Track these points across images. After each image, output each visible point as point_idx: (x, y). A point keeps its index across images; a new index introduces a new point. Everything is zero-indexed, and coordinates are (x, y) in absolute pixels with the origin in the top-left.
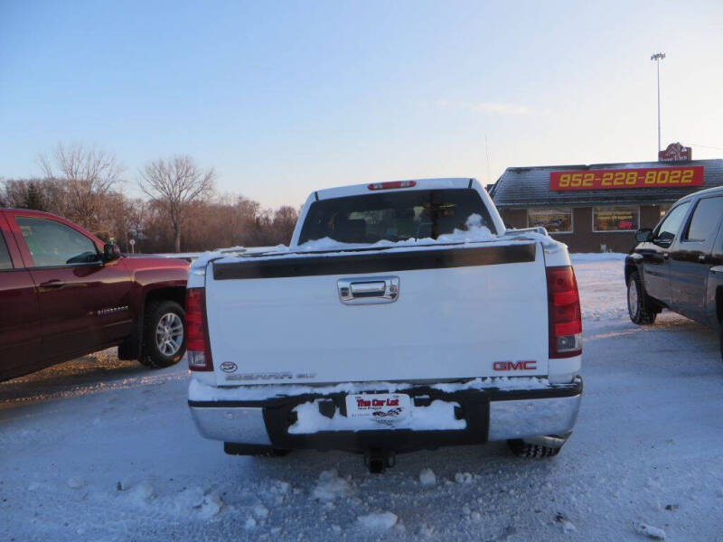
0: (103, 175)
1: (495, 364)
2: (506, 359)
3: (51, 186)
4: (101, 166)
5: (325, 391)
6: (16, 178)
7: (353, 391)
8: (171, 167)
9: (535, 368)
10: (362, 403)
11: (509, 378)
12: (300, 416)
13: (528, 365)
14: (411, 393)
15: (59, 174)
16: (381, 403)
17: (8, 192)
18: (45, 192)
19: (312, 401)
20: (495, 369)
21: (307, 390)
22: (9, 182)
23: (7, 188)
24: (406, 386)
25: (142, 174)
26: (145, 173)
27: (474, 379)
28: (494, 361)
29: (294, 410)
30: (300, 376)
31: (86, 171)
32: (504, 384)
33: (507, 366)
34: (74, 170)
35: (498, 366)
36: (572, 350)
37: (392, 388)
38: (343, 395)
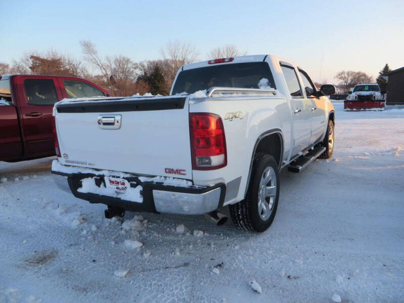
0: (189, 57)
1: (166, 169)
2: (171, 167)
3: (166, 63)
4: (188, 52)
5: (97, 173)
6: (152, 60)
7: (107, 175)
8: (224, 52)
9: (184, 174)
10: (111, 182)
11: (174, 178)
12: (83, 184)
13: (182, 172)
14: (129, 180)
15: (169, 57)
16: (118, 183)
17: (148, 67)
18: (164, 67)
19: (92, 177)
20: (166, 172)
21: (91, 172)
22: (148, 62)
23: (148, 65)
24: (128, 176)
25: (209, 56)
26: (210, 55)
27: (156, 176)
28: (165, 168)
29: (81, 181)
30: (90, 164)
31: (181, 55)
32: (171, 181)
33: (171, 171)
34: (176, 55)
35: (168, 171)
36: (209, 166)
37: (122, 175)
38: (103, 176)
